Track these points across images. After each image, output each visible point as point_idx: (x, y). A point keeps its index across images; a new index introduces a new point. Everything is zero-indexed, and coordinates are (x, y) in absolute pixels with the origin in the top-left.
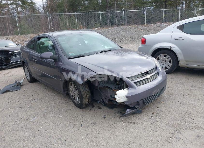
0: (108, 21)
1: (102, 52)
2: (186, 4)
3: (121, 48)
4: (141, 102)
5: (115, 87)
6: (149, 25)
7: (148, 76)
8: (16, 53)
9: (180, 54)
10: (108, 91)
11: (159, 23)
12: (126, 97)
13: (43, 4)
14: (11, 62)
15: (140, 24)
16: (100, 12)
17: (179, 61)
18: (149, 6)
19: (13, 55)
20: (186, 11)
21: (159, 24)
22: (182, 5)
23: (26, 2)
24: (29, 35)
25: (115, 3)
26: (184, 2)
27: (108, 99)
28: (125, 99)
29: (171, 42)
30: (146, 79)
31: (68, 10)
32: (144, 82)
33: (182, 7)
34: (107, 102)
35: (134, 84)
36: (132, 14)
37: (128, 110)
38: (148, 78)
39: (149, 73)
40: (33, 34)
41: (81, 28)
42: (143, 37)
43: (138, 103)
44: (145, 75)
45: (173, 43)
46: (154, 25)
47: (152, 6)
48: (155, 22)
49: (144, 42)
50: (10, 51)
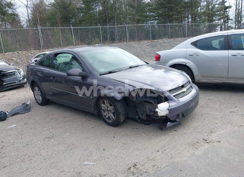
0: (108, 36)
1: (131, 68)
2: (192, 18)
3: (147, 63)
4: (181, 115)
5: (155, 101)
6: (155, 41)
7: (184, 90)
8: (9, 73)
9: (195, 69)
10: (146, 106)
11: (165, 38)
12: (168, 110)
13: (28, 16)
14: (4, 84)
15: (145, 40)
16: (100, 27)
17: (195, 77)
18: (153, 20)
19: (7, 76)
20: (192, 25)
21: (166, 40)
22: (188, 19)
23: (7, 13)
24: (16, 52)
25: (115, 16)
26: (190, 16)
27: (145, 114)
28: (167, 112)
29: (186, 58)
30: (183, 92)
31: (62, 24)
32: (181, 95)
33: (188, 21)
34: (144, 117)
35: (173, 97)
36: (135, 28)
37: (169, 123)
38: (184, 92)
39: (184, 87)
40: (21, 52)
41: (78, 44)
42: (157, 53)
43: (178, 116)
44: (181, 89)
45: (188, 59)
46: (160, 41)
47: (155, 20)
48: (160, 37)
49: (158, 58)
50: (2, 71)
